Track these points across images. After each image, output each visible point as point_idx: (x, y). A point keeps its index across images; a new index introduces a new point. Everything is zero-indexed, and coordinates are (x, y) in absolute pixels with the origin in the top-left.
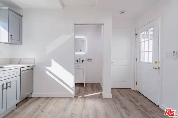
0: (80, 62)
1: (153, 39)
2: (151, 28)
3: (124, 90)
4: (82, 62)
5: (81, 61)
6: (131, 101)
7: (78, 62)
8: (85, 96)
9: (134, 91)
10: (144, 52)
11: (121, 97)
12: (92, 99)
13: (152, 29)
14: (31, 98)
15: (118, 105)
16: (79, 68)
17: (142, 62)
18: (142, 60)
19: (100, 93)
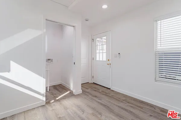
1: (106, 44)
2: (104, 36)
3: (85, 84)
6: (95, 91)
8: (57, 99)
9: (91, 83)
10: (99, 53)
11: (87, 90)
12: (66, 99)
13: (105, 38)
15: (90, 96)
17: (97, 61)
18: (98, 59)
19: (69, 92)
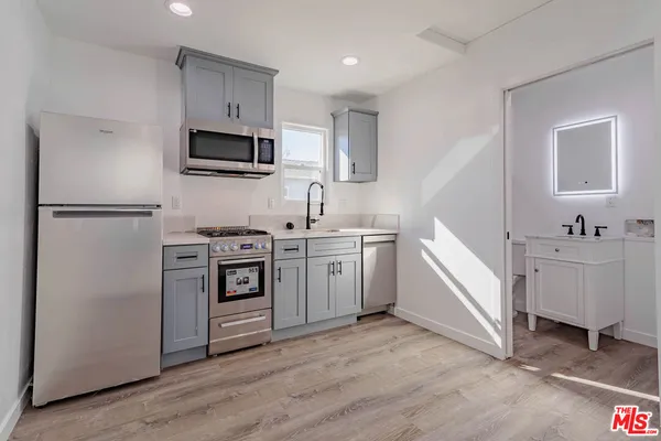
0: (583, 233)
4: (597, 234)
5: (590, 230)
7: (571, 232)
8: (559, 375)
14: (393, 316)
16: (560, 256)
